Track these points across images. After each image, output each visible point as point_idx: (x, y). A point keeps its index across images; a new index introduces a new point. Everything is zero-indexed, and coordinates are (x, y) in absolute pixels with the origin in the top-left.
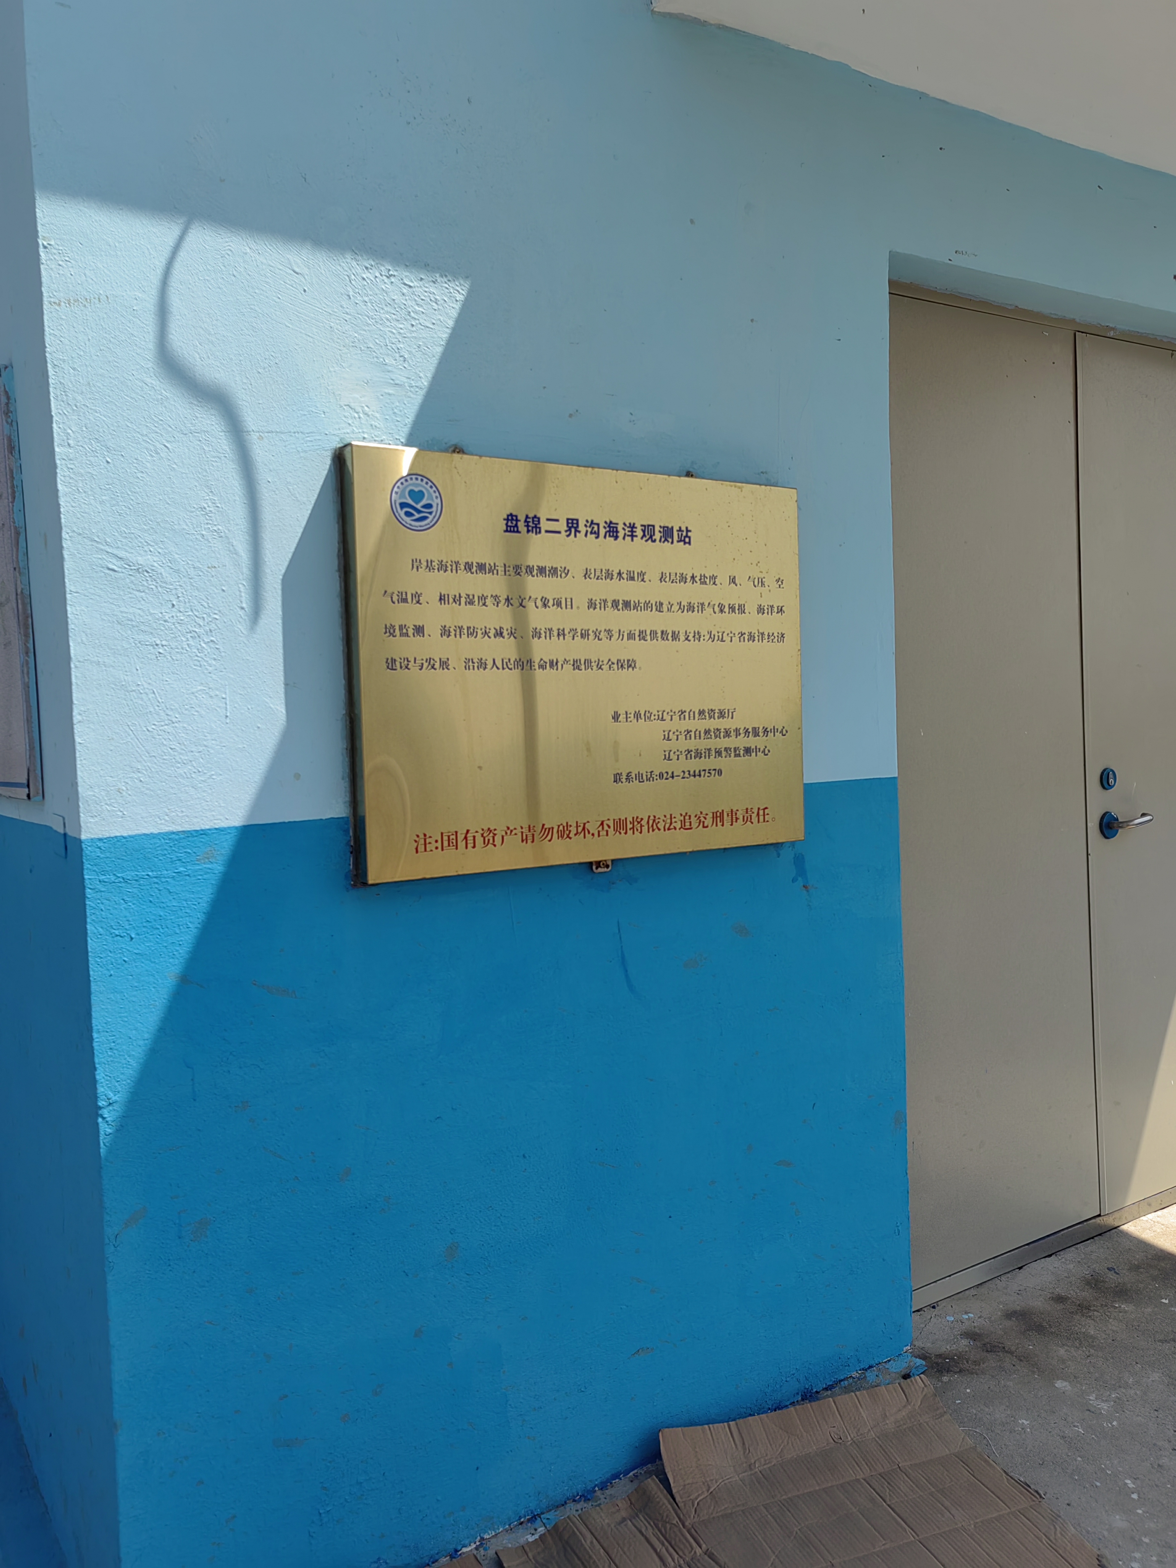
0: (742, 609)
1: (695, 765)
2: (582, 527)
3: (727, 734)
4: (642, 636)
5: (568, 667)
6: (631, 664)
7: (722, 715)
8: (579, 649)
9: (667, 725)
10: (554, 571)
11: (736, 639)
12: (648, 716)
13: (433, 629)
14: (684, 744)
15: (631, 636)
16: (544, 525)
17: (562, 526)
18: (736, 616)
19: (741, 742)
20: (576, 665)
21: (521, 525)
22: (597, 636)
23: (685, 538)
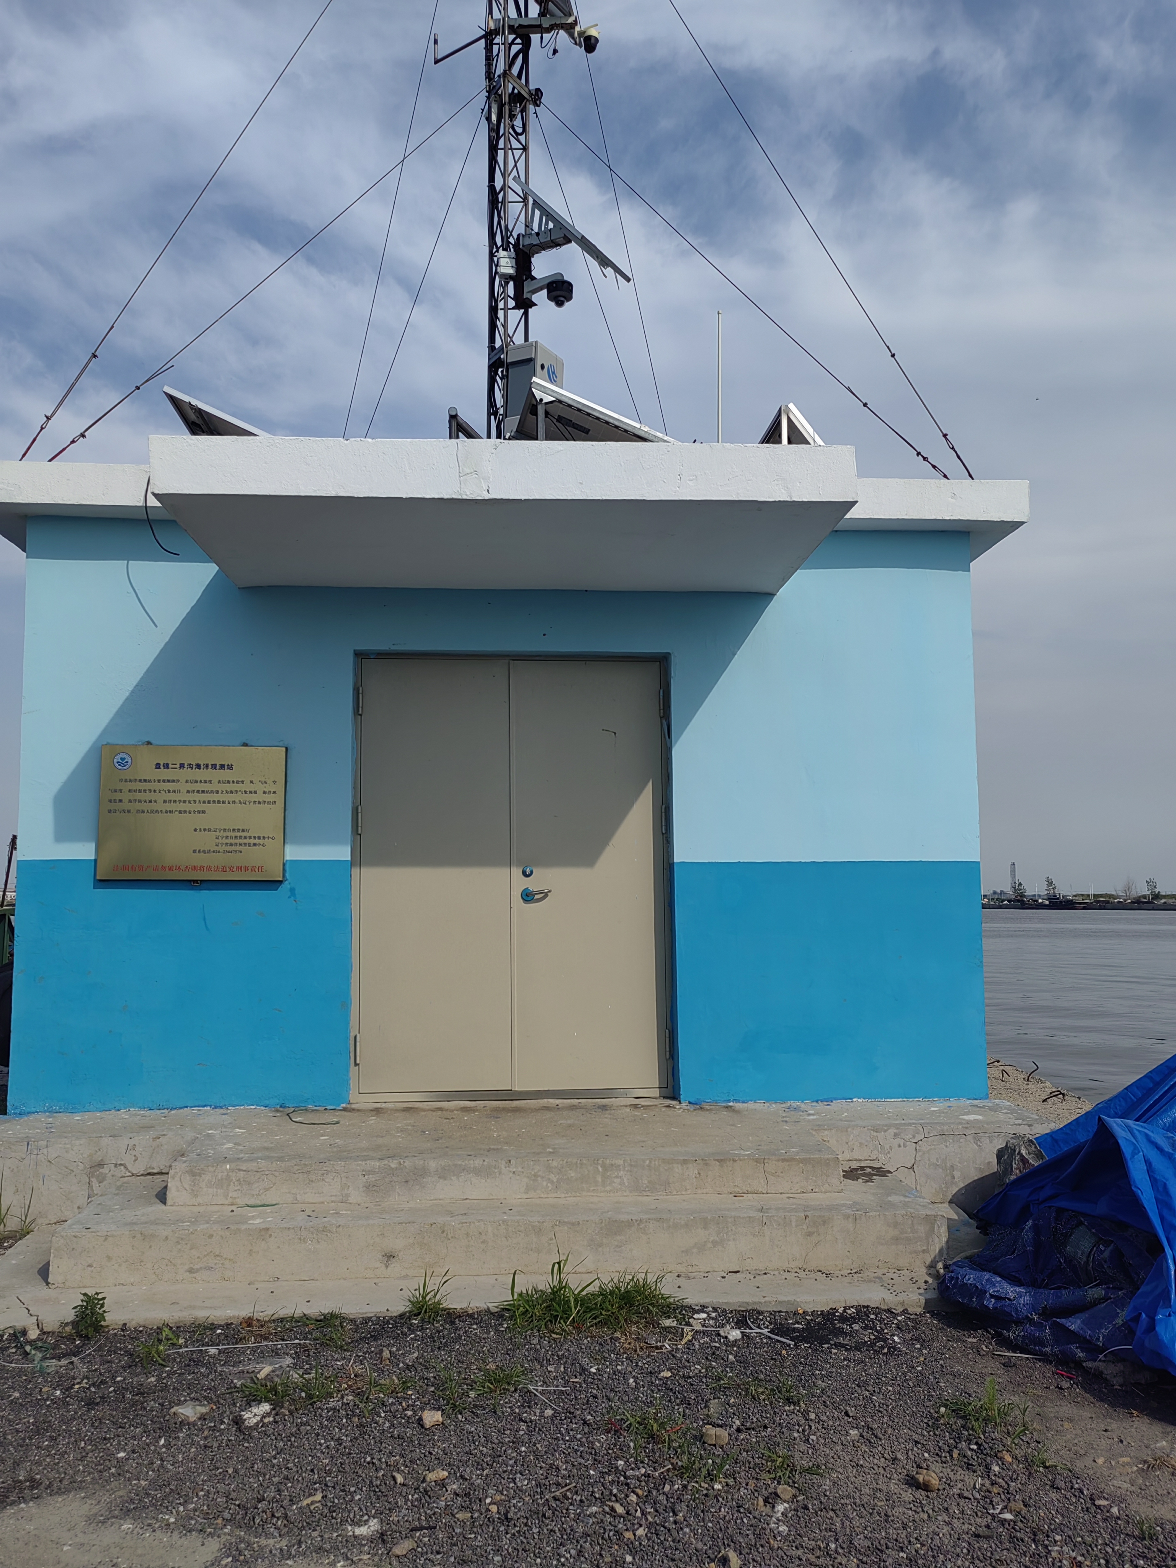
0: (255, 792)
1: (229, 848)
2: (186, 766)
3: (245, 838)
4: (209, 802)
5: (177, 813)
6: (204, 812)
7: (243, 831)
8: (182, 807)
9: (218, 834)
10: (173, 781)
11: (252, 803)
12: (209, 830)
13: (125, 800)
14: (225, 841)
15: (204, 802)
16: (170, 766)
17: (178, 766)
18: (253, 795)
19: (252, 841)
20: (180, 812)
21: (162, 767)
22: (190, 802)
23: (230, 767)
